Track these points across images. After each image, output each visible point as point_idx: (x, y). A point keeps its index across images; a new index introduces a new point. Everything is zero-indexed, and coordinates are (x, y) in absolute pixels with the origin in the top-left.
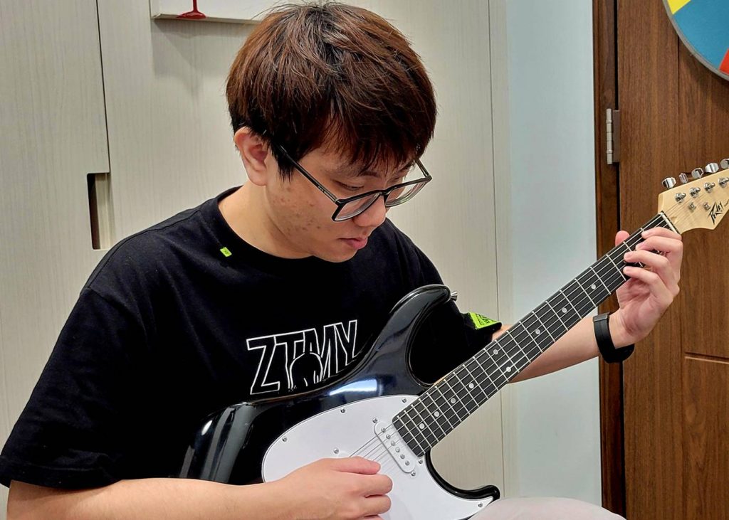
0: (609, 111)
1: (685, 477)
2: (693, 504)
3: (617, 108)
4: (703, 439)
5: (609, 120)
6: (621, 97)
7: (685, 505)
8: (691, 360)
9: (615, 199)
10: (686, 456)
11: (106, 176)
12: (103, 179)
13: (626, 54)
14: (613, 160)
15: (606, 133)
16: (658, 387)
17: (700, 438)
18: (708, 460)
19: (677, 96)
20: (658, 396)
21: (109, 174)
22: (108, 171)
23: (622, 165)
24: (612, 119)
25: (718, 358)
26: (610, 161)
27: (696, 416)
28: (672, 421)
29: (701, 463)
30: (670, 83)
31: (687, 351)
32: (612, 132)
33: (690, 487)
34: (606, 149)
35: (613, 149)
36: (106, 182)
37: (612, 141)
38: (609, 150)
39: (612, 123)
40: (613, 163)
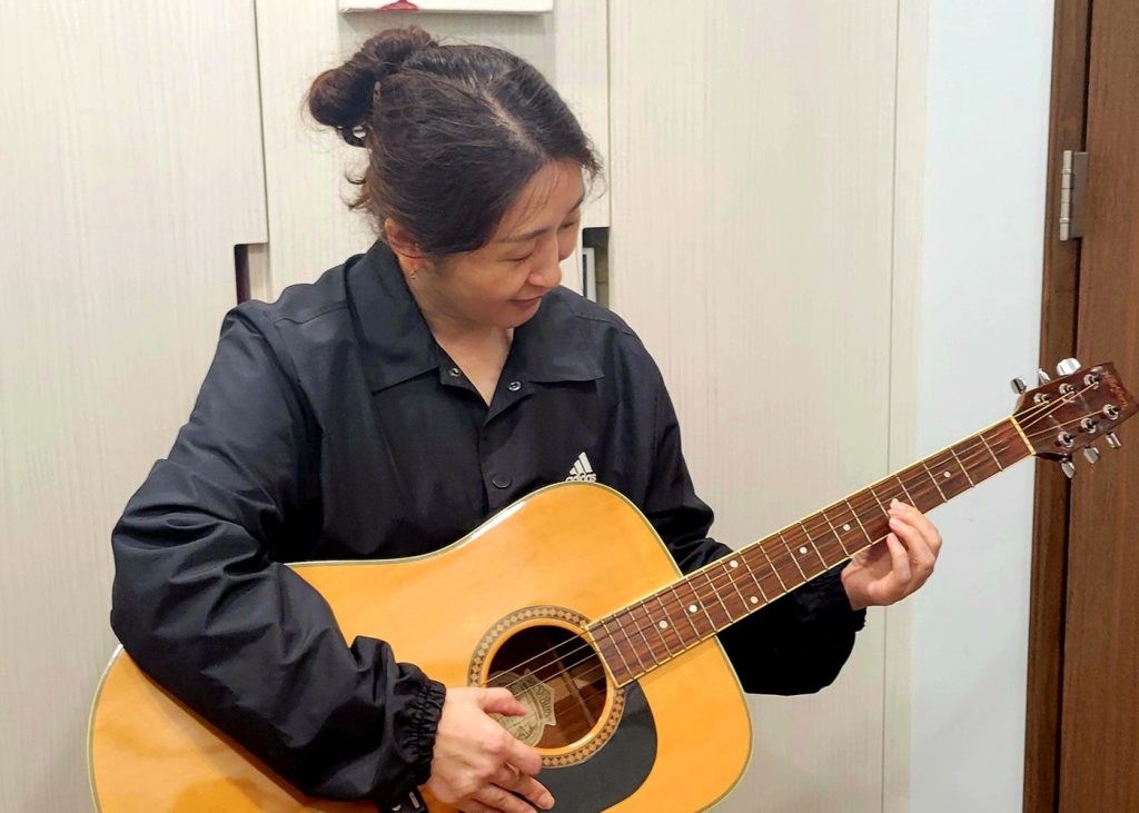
0: (1068, 155)
3: (1082, 149)
5: (1067, 168)
6: (1092, 132)
9: (1072, 296)
11: (263, 247)
12: (261, 251)
14: (1069, 233)
21: (268, 244)
22: (263, 240)
23: (1086, 243)
24: (1072, 168)
26: (1064, 235)
32: (1072, 188)
34: (1060, 216)
35: (1071, 216)
36: (263, 255)
37: (1071, 203)
38: (1065, 217)
39: (1072, 175)
40: (1069, 238)
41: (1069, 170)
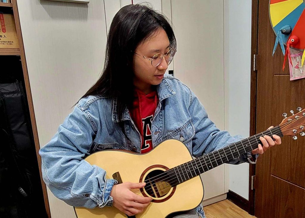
0: (255, 55)
1: (271, 160)
2: (272, 168)
3: (257, 54)
5: (255, 58)
7: (270, 168)
10: (271, 155)
15: (253, 61)
26: (254, 70)
29: (275, 157)
33: (272, 164)
34: (253, 67)
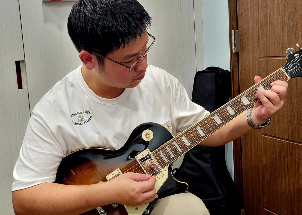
4: (269, 171)
6: (239, 25)
8: (264, 137)
9: (237, 68)
11: (24, 61)
13: (240, 6)
14: (235, 51)
16: (253, 148)
17: (268, 170)
18: (271, 180)
19: (257, 24)
20: (253, 152)
22: (24, 60)
23: (240, 53)
24: (234, 34)
25: (274, 137)
27: (266, 161)
28: (258, 162)
30: (255, 19)
31: (263, 133)
35: (235, 47)
36: (24, 64)
37: (235, 43)
38: (233, 47)
39: (234, 36)
40: (235, 53)
41: (234, 35)
